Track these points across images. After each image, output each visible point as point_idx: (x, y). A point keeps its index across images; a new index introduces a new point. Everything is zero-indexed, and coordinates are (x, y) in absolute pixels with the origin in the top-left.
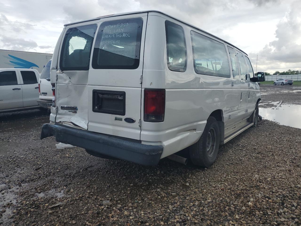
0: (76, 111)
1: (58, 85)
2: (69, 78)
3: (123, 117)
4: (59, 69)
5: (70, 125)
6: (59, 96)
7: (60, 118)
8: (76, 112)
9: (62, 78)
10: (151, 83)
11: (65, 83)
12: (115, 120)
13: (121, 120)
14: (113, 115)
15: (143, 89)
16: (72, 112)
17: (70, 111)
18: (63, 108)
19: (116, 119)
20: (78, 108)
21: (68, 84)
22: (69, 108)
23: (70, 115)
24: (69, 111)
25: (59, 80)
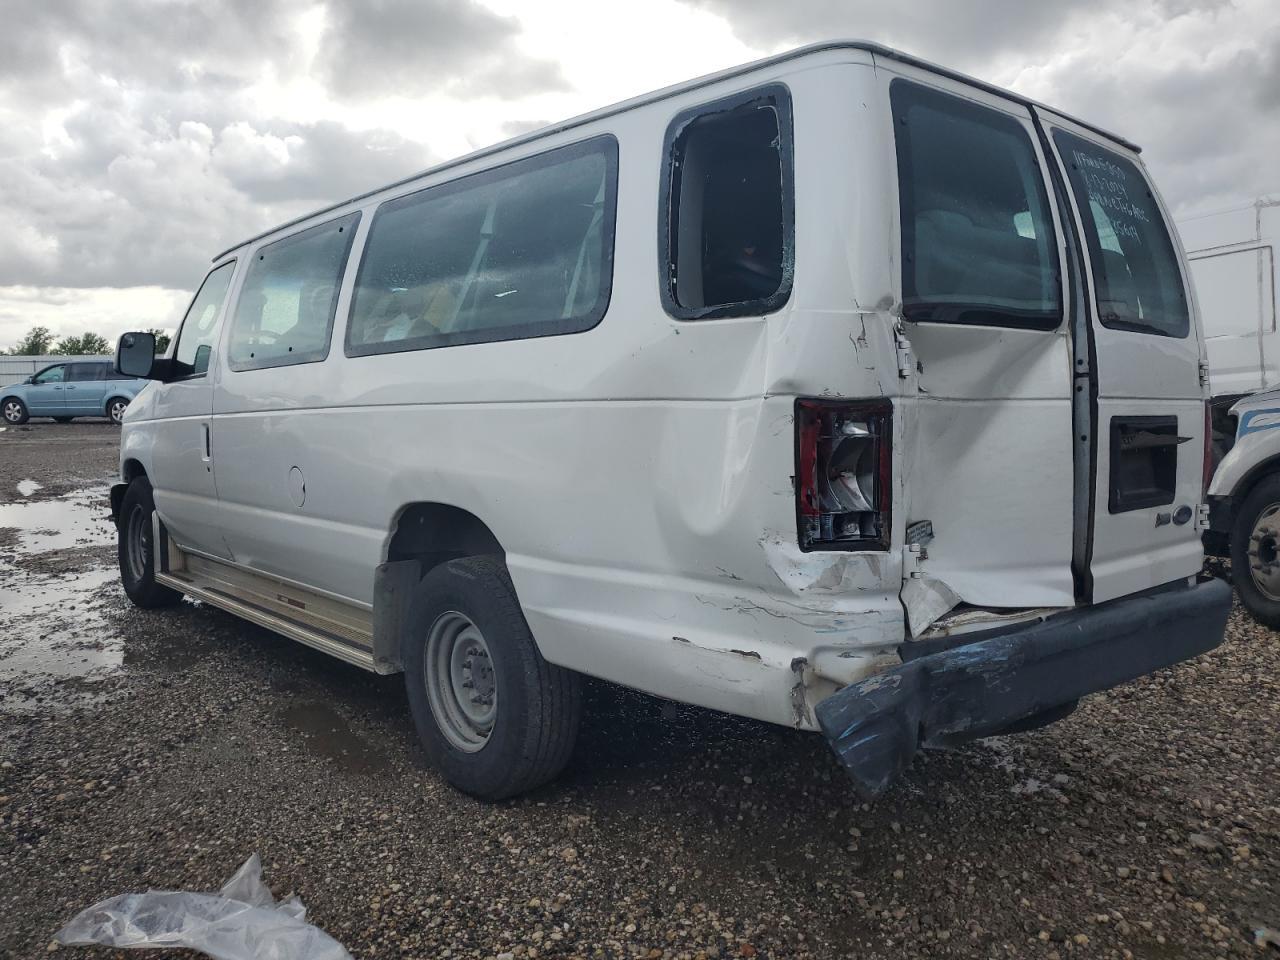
0: (926, 547)
3: (1171, 510)
4: (899, 311)
12: (1157, 526)
13: (1166, 520)
15: (1204, 405)
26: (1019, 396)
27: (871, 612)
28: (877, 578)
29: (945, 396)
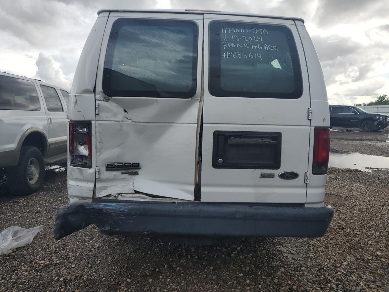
0: (138, 171)
1: (100, 124)
2: (123, 111)
3: (277, 172)
4: (101, 93)
5: (141, 198)
6: (101, 144)
7: (104, 188)
8: (136, 174)
9: (107, 110)
10: (324, 119)
11: (116, 120)
12: (260, 178)
13: (272, 176)
14: (257, 170)
15: (313, 128)
16: (128, 174)
17: (124, 171)
18: (110, 167)
19: (263, 176)
20: (141, 165)
21: (122, 121)
22: (122, 167)
23: (124, 179)
24: (123, 173)
25: (103, 115)
26: (178, 122)
27: (77, 186)
28: (82, 176)
29: (138, 121)
